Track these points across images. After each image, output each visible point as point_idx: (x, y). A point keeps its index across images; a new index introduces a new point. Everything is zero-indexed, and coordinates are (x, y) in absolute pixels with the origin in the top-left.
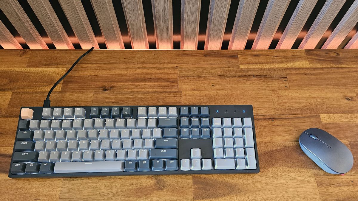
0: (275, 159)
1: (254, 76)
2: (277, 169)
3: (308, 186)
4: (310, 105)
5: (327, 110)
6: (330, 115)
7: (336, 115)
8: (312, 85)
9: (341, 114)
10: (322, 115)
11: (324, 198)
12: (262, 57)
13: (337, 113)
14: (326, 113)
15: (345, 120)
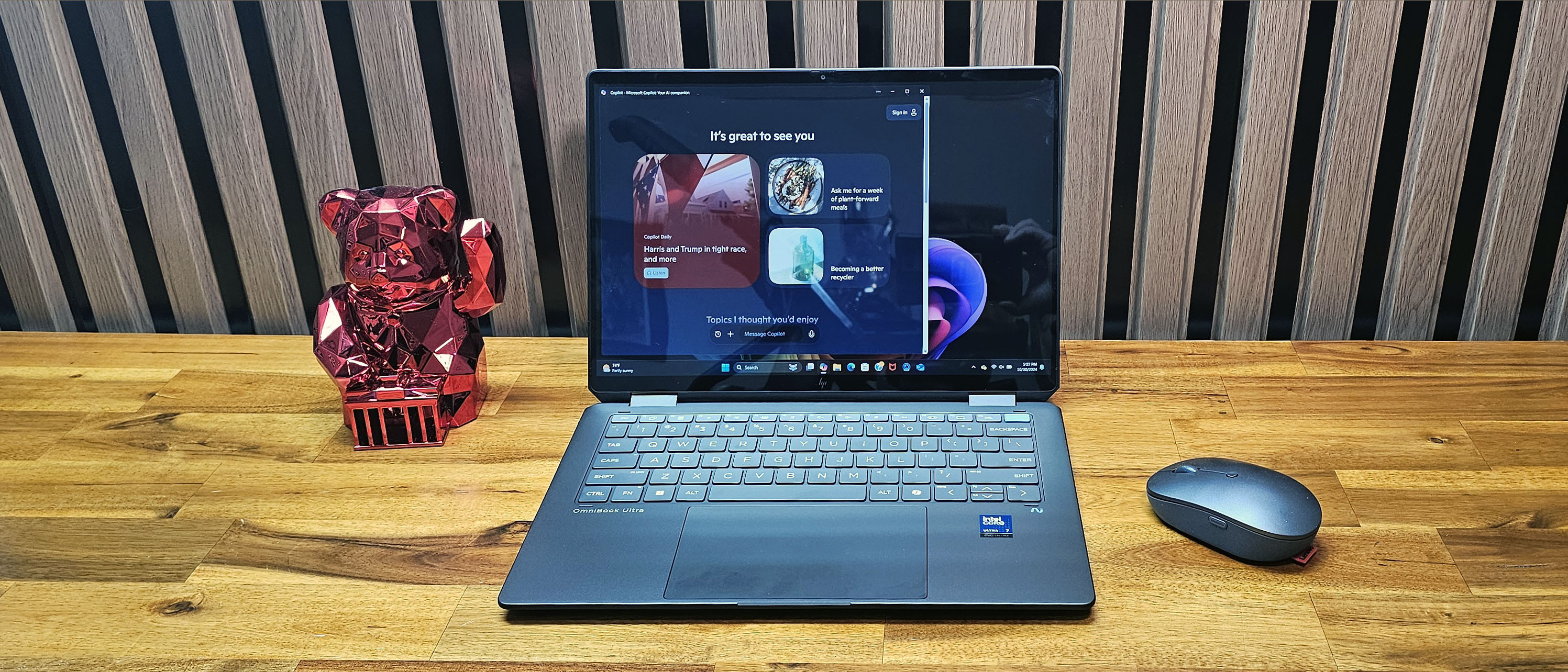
0: (1172, 561)
1: (1114, 391)
2: (1179, 582)
3: (1288, 621)
4: (1302, 450)
5: (1362, 461)
6: (1372, 471)
7: (1392, 472)
8: (1310, 411)
9: (1411, 472)
10: (1344, 471)
11: (1342, 648)
12: (1141, 355)
13: (1395, 468)
14: (1357, 468)
15: (1426, 484)
